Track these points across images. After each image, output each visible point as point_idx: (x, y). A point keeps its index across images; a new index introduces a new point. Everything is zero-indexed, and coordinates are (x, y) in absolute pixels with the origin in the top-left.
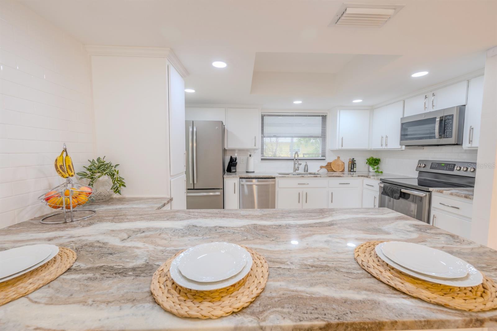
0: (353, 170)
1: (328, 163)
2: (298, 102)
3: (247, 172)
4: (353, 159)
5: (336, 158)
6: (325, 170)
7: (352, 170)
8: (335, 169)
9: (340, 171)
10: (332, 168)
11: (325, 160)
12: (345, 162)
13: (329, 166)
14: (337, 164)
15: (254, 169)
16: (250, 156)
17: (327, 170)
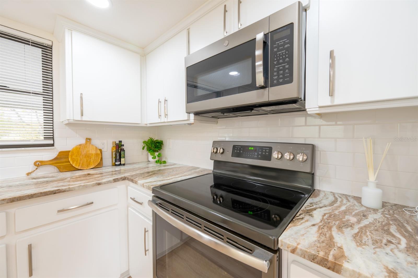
0: (120, 161)
1: (60, 152)
4: (120, 142)
5: (83, 141)
6: (49, 170)
8: (80, 163)
9: (92, 167)
10: (71, 163)
11: (53, 145)
12: (103, 148)
13: (64, 160)
14: (84, 153)
17: (59, 168)
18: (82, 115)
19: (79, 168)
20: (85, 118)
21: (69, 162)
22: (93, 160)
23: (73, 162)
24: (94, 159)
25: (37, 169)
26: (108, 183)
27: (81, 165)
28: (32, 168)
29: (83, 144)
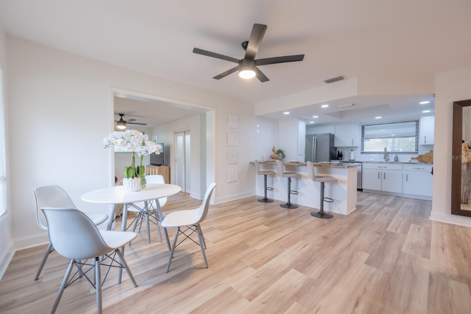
1: (420, 155)
2: (378, 118)
5: (429, 152)
6: (416, 161)
8: (426, 160)
10: (423, 159)
11: (417, 153)
13: (421, 158)
14: (429, 156)
15: (354, 158)
16: (352, 150)
17: (419, 160)
18: (425, 143)
20: (426, 144)
21: (422, 159)
28: (411, 159)
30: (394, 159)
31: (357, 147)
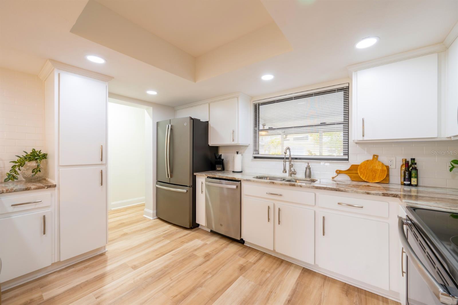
0: (410, 181)
1: (352, 166)
2: (267, 77)
3: (233, 172)
4: (413, 159)
5: (371, 158)
6: (345, 179)
7: (405, 182)
8: (366, 176)
9: (377, 181)
10: (359, 175)
11: (347, 160)
12: (391, 164)
13: (354, 172)
14: (370, 168)
15: (242, 169)
16: (237, 153)
17: (351, 177)
18: (363, 136)
19: (366, 180)
20: (366, 138)
21: (357, 174)
22: (378, 175)
23: (361, 175)
24: (380, 175)
25: (337, 175)
26: (376, 195)
27: (367, 178)
28: (335, 174)
29: (370, 160)
30: (305, 171)
31: (246, 146)
